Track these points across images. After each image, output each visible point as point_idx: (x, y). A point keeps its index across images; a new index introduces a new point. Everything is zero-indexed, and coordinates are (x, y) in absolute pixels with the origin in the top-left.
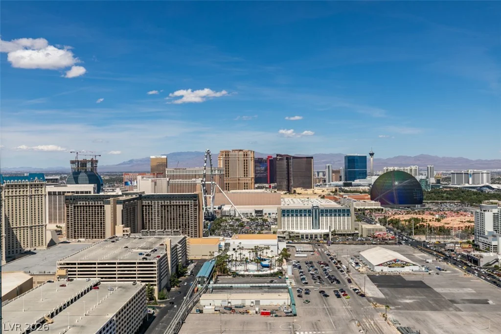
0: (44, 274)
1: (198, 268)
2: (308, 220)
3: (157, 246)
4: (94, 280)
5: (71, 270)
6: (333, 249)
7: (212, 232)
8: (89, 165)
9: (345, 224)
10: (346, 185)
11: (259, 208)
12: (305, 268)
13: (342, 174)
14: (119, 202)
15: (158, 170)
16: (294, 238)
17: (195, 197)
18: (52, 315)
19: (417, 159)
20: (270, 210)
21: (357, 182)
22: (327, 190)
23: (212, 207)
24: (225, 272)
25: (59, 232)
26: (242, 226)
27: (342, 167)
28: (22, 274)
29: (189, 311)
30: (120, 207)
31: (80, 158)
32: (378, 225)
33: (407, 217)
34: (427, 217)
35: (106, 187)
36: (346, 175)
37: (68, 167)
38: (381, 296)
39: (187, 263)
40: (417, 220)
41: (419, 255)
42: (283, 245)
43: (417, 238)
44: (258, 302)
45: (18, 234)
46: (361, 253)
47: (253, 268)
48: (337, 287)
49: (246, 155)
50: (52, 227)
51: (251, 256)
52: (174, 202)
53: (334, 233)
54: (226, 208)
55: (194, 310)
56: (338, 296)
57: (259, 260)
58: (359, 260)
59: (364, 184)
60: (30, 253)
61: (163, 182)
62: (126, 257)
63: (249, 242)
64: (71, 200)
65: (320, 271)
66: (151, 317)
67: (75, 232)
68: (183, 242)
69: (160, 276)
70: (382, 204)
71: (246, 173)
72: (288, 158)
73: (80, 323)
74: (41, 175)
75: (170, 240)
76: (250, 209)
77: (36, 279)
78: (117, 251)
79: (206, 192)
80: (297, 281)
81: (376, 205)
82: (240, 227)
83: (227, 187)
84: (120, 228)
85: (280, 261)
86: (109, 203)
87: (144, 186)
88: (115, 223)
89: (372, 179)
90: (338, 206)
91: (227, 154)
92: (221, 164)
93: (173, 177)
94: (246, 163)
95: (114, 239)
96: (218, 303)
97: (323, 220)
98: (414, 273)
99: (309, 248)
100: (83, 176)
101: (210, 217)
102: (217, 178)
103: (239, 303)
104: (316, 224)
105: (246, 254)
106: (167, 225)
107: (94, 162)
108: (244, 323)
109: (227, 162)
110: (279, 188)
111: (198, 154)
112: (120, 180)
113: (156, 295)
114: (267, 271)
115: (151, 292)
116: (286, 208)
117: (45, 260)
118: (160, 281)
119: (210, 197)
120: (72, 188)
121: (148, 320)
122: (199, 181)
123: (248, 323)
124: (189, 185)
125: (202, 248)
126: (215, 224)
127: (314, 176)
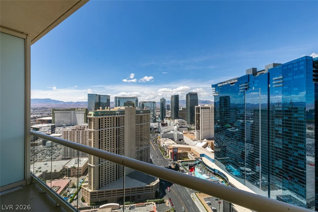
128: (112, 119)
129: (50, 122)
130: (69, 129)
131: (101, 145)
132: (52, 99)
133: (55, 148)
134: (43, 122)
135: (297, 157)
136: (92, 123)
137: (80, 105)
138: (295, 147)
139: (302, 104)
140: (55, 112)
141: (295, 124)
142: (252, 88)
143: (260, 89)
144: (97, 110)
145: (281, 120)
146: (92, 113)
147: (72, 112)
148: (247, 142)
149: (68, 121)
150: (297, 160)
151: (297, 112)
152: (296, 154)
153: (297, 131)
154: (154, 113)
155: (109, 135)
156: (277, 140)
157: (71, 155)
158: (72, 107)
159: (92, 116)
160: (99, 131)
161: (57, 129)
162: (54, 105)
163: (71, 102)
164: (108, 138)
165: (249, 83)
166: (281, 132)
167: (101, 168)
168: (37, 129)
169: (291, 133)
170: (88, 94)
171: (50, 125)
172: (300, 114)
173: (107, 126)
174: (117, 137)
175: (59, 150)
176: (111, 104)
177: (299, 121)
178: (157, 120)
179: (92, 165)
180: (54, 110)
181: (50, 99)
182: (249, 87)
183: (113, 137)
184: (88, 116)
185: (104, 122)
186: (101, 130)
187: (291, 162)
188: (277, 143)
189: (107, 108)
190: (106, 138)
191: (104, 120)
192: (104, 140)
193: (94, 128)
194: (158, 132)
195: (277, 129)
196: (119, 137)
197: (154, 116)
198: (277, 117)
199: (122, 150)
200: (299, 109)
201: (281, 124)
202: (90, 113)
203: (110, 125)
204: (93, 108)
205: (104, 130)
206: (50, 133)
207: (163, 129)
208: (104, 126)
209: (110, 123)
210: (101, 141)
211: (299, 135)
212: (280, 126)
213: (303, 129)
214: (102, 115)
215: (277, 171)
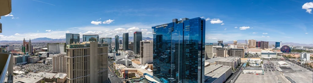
0: (212, 63)
1: (243, 64)
2: (267, 55)
3: (234, 59)
4: (222, 65)
5: (217, 63)
6: (272, 62)
7: (246, 57)
8: (221, 42)
9: (275, 56)
10: (275, 48)
11: (257, 52)
12: (266, 65)
13: (275, 46)
14: (227, 50)
15: (235, 43)
16: (264, 59)
17: (243, 50)
18: (213, 71)
19: (290, 43)
20: (259, 53)
21: (278, 47)
22: (271, 49)
23: (246, 52)
24: (249, 65)
25: (215, 55)
26: (253, 56)
27: (275, 44)
28: (208, 62)
29: (241, 73)
30: (227, 51)
31: (220, 41)
32: (282, 57)
33: (288, 55)
34: (291, 55)
35: (224, 47)
37: (217, 42)
38: (282, 71)
39: (241, 63)
40: (289, 55)
41: (290, 62)
42: (261, 60)
43: (289, 59)
44: (256, 72)
45: (207, 55)
46: (278, 62)
47: (255, 65)
48: (273, 69)
49: (254, 41)
50: (214, 54)
51: (255, 63)
52: (238, 50)
53: (273, 58)
54: (249, 52)
55: (242, 73)
56: (273, 71)
57: (256, 63)
58: (277, 64)
59: (279, 48)
60: (210, 59)
61: (236, 46)
62: (228, 61)
63: (254, 59)
64: (217, 49)
65: (269, 66)
66: (233, 73)
67: (218, 55)
68: (240, 59)
69: (235, 65)
70: (283, 52)
71: (254, 45)
72: (263, 42)
73: (219, 73)
74: (212, 44)
75: (237, 58)
76: (255, 53)
77: (211, 64)
78: (226, 60)
79: (245, 48)
80: (264, 68)
81: (282, 52)
82: (252, 56)
83: (250, 48)
84: (227, 55)
85: (261, 64)
86: (225, 50)
87: (232, 47)
88: (226, 54)
89: (281, 47)
90: (274, 53)
91: (250, 41)
92: (249, 43)
93: (238, 45)
94: (254, 42)
95: (226, 57)
96: (247, 72)
97: (270, 55)
98: (288, 66)
99: (267, 61)
100: (220, 44)
101: (246, 54)
102: (248, 46)
103: (252, 72)
104: (269, 56)
105: (253, 62)
106: (236, 55)
107: (222, 41)
108: (252, 76)
109: (250, 42)
110: (261, 48)
111: (244, 40)
112: (227, 45)
113: (234, 69)
114: (258, 66)
115: (233, 68)
116: (262, 53)
117: (213, 60)
118: (235, 67)
119: (246, 50)
120: (218, 47)
121: (232, 74)
122: (244, 46)
123: (253, 76)
124: (242, 47)
125: (244, 60)
126: (247, 55)
127: (269, 46)
128: (81, 50)
129: (46, 51)
130: (56, 55)
131: (74, 67)
132: (47, 38)
133: (49, 65)
134: (44, 50)
136: (69, 52)
137: (61, 41)
138: (194, 63)
139: (197, 41)
140: (49, 45)
141: (195, 51)
142: (175, 31)
143: (179, 31)
144: (72, 44)
145: (189, 50)
146: (68, 46)
147: (57, 45)
148: (172, 63)
149: (55, 50)
150: (195, 69)
151: (195, 45)
152: (194, 66)
153: (195, 55)
154: (110, 46)
155: (80, 61)
157: (57, 71)
158: (57, 42)
159: (69, 48)
160: (73, 58)
161: (50, 55)
162: (48, 41)
163: (57, 39)
164: (79, 63)
165: (174, 27)
166: (188, 56)
167: (74, 81)
168: (41, 54)
169: (193, 56)
170: (66, 34)
171: (47, 52)
172: (196, 46)
173: (78, 55)
174: (85, 63)
175: (51, 67)
176: (80, 40)
177: (196, 50)
178: (113, 51)
179: (69, 79)
180: (48, 44)
181: (46, 38)
182: (173, 30)
183: (82, 63)
184: (66, 48)
185: (76, 52)
186: (74, 57)
187: (192, 70)
189: (78, 43)
190: (77, 63)
191: (76, 51)
192: (76, 64)
193: (70, 56)
194: (113, 60)
195: (187, 54)
196: (86, 62)
197: (110, 48)
198: (187, 48)
199: (88, 71)
200: (196, 43)
201: (189, 51)
202: (67, 46)
203: (80, 54)
204: (69, 43)
205: (76, 57)
206: (47, 57)
207: (118, 58)
208: (76, 55)
209: (80, 53)
210: (74, 65)
211: (196, 57)
212: (188, 52)
213: (197, 53)
214: (75, 47)
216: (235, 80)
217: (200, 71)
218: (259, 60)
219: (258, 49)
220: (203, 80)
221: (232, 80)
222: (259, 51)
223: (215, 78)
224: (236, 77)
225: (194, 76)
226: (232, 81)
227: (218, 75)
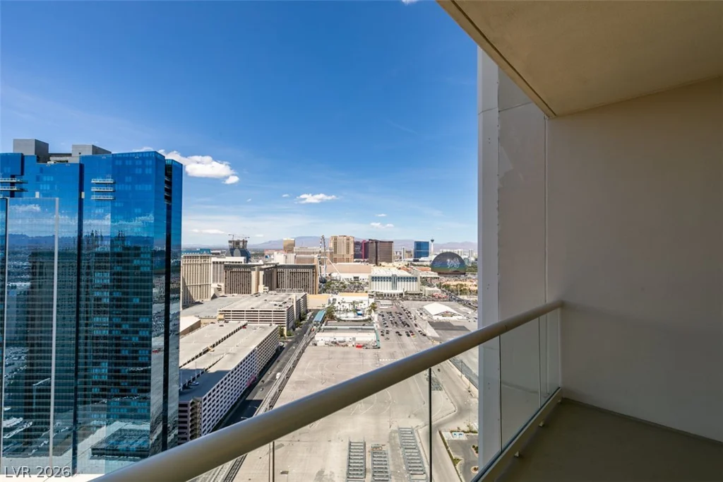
1: (315, 314)
2: (389, 284)
3: (286, 300)
4: (243, 323)
5: (227, 316)
6: (405, 304)
7: (324, 291)
8: (241, 244)
9: (413, 287)
10: (415, 261)
11: (356, 275)
12: (386, 316)
13: (413, 253)
14: (261, 270)
15: (289, 248)
16: (381, 296)
17: (313, 267)
18: (214, 346)
19: (463, 244)
20: (364, 277)
21: (422, 259)
22: (402, 264)
23: (324, 274)
24: (332, 318)
25: (219, 289)
26: (345, 287)
27: (412, 248)
28: (193, 317)
29: (307, 344)
30: (262, 273)
31: (236, 239)
32: (436, 289)
33: (455, 283)
34: (468, 283)
35: (252, 259)
36: (415, 254)
37: (227, 245)
38: (437, 335)
39: (307, 312)
40: (462, 285)
41: (463, 308)
42: (372, 301)
43: (461, 297)
44: (354, 339)
45: (190, 289)
46: (425, 307)
47: (351, 316)
48: (408, 329)
49: (348, 239)
50: (215, 285)
51: (351, 308)
52: (299, 270)
53: (406, 293)
54: (334, 275)
55: (311, 344)
56: (408, 335)
57: (356, 311)
58: (422, 312)
59: (427, 260)
60: (199, 303)
61: (291, 256)
62: (266, 307)
63: (349, 298)
64: (228, 267)
65: (396, 318)
66: (282, 348)
67: (231, 289)
68: (305, 297)
69: (288, 320)
70: (439, 274)
71: (348, 252)
72: (377, 242)
73: (233, 352)
74: (208, 250)
75: (295, 296)
76: (351, 276)
77: (202, 321)
78: (259, 303)
79: (320, 263)
80: (381, 325)
81: (435, 275)
82: (343, 288)
83: (335, 261)
84: (261, 287)
85: (370, 311)
86: (254, 270)
87: (279, 259)
88: (258, 284)
89: (432, 257)
90: (409, 275)
91: (336, 239)
92: (331, 245)
93: (298, 253)
94: (348, 245)
95: (257, 294)
96: (327, 339)
97: (399, 284)
98: (459, 321)
99: (389, 302)
100: (237, 251)
101: (323, 281)
102: (329, 254)
103: (342, 339)
104: (395, 287)
105: (347, 306)
106: (293, 286)
107: (245, 242)
108: (344, 353)
109: (335, 244)
110: (370, 262)
111: (315, 238)
112: (263, 255)
113: (285, 333)
114: (361, 318)
115: (282, 331)
116: (374, 275)
117: (209, 308)
118: (288, 323)
119: (323, 267)
120: (229, 259)
121: (280, 350)
122: (316, 256)
123: (348, 353)
124: (309, 258)
125: (317, 301)
126: (326, 285)
127: (394, 254)
135: (137, 345)
138: (134, 326)
139: (148, 241)
141: (135, 281)
142: (34, 195)
143: (57, 199)
145: (107, 275)
148: (7, 345)
150: (136, 352)
151: (138, 255)
152: (135, 340)
153: (137, 294)
156: (97, 319)
165: (24, 178)
166: (106, 301)
169: (127, 300)
172: (144, 259)
177: (142, 274)
182: (22, 190)
187: (126, 358)
188: (97, 326)
195: (97, 294)
198: (99, 268)
200: (142, 250)
201: (107, 282)
211: (141, 300)
212: (105, 287)
213: (148, 287)
215: (96, 390)
216: (291, 371)
217: (162, 354)
218: (364, 300)
219: (361, 265)
220: (174, 388)
221: (280, 370)
222: (365, 271)
223: (220, 374)
224: (294, 358)
225: (135, 377)
226: (278, 374)
227: (231, 360)
